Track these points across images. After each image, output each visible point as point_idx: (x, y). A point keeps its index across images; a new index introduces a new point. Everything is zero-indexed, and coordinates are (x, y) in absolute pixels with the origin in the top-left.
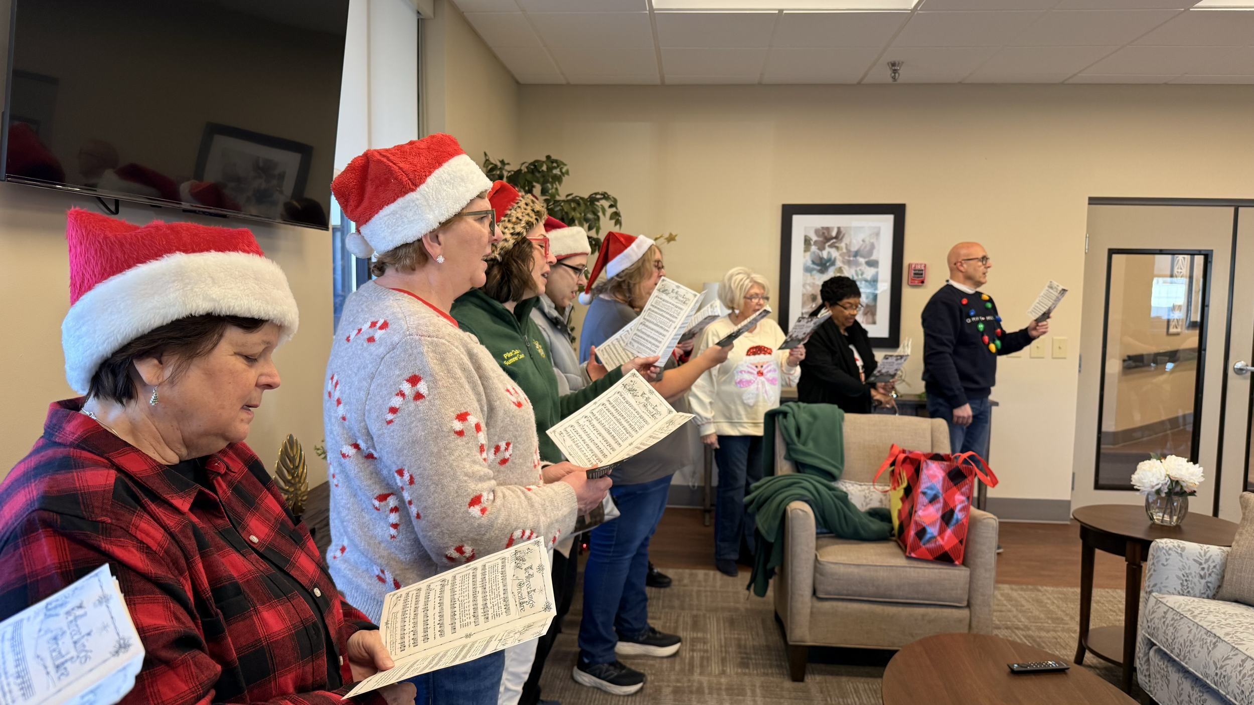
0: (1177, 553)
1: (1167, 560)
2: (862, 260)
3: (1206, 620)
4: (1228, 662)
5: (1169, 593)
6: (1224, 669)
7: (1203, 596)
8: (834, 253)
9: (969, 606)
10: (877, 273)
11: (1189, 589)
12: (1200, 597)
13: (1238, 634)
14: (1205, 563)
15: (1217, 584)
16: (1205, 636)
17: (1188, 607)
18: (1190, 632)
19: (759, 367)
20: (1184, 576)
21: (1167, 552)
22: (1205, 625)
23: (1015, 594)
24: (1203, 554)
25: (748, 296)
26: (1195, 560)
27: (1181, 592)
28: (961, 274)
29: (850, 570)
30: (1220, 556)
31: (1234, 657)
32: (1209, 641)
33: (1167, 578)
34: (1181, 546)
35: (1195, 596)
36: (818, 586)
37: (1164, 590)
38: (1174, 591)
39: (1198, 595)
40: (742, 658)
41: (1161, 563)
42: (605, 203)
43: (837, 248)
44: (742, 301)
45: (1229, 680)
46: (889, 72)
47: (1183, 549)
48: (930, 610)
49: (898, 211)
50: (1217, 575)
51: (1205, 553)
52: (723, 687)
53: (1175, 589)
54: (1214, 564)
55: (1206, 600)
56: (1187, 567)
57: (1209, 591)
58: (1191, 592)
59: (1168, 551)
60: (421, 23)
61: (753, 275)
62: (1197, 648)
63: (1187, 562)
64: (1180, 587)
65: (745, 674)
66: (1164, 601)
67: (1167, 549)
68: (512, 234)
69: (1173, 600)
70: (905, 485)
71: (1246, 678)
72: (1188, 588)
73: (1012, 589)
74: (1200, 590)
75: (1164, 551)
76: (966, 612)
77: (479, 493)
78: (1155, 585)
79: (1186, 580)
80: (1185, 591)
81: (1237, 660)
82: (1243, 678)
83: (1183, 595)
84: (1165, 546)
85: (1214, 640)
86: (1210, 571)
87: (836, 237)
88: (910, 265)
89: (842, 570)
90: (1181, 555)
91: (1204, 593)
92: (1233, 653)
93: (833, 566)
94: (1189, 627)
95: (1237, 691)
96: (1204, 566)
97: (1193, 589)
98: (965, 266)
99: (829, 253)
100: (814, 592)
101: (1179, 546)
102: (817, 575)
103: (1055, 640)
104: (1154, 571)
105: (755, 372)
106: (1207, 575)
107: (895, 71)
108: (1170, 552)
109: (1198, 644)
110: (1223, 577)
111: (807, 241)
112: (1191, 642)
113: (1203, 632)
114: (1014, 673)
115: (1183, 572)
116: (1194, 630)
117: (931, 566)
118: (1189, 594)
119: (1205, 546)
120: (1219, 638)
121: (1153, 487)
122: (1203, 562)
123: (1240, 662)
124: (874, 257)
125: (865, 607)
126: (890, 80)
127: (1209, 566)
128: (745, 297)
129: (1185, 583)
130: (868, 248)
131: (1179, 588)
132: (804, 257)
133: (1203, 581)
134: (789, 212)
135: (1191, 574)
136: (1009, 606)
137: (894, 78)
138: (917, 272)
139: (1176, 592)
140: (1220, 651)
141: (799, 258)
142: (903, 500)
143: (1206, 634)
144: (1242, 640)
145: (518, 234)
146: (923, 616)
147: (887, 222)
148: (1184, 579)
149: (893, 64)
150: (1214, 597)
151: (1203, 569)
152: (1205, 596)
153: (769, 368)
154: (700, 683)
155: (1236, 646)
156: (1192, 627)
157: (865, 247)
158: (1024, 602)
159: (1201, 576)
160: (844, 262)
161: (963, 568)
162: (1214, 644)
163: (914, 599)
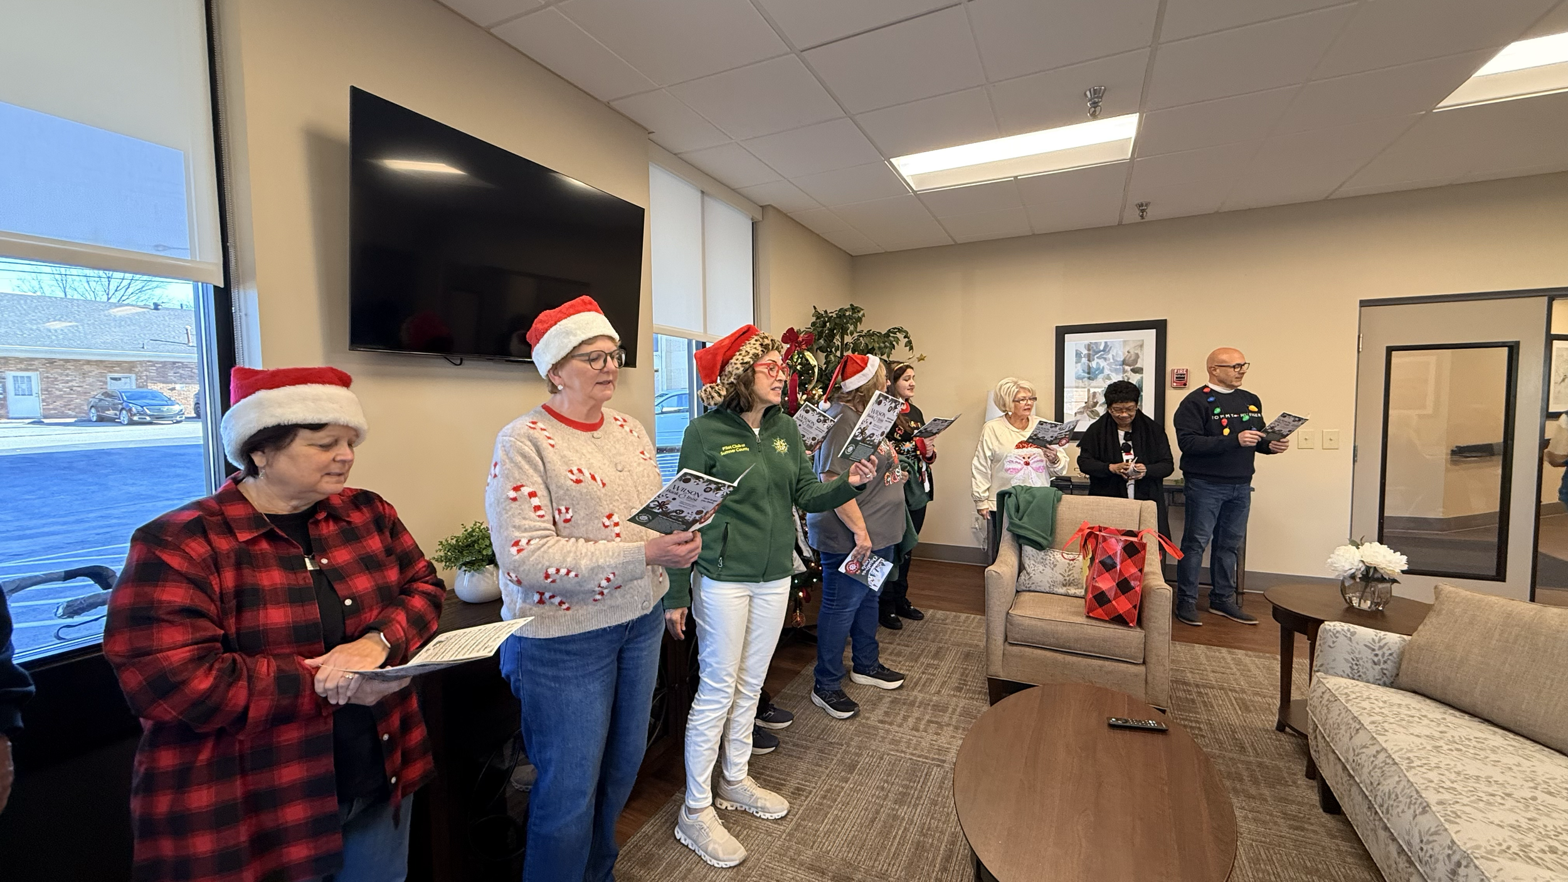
0: (1346, 636)
1: (1334, 642)
2: (1128, 368)
3: (1359, 705)
4: (1364, 750)
5: (1337, 675)
6: (1360, 757)
7: (1378, 682)
8: (1102, 363)
9: (1144, 663)
10: (1142, 378)
11: (1361, 673)
12: (1374, 683)
13: (1386, 725)
14: (1379, 649)
15: (1395, 671)
16: (1351, 722)
17: (1346, 691)
18: (1339, 715)
19: (1026, 458)
20: (1353, 660)
21: (1334, 635)
22: (1354, 710)
23: (1247, 660)
24: (1377, 641)
25: (1016, 399)
26: (1366, 646)
27: (1351, 675)
28: (1215, 378)
29: (1034, 622)
30: (1398, 644)
31: (1371, 747)
32: (1353, 726)
33: (1334, 660)
34: (1352, 630)
35: (1368, 682)
36: (1008, 633)
37: (1331, 671)
38: (1342, 673)
39: (1371, 680)
40: (960, 684)
41: (1327, 644)
42: (900, 336)
43: (1105, 359)
44: (1012, 405)
45: (1362, 768)
46: (1138, 212)
47: (1354, 634)
48: (1107, 663)
49: (1160, 327)
50: (1395, 663)
51: (1380, 640)
52: (932, 704)
53: (1344, 671)
54: (1390, 652)
55: (1381, 689)
56: (1357, 652)
57: (1385, 679)
58: (1363, 676)
59: (1336, 634)
60: (754, 225)
61: (1020, 382)
62: (1342, 731)
63: (1357, 646)
64: (1350, 670)
65: (955, 696)
66: (1325, 681)
67: (1335, 632)
68: (741, 364)
69: (1333, 683)
70: (1090, 556)
71: (1376, 770)
72: (1359, 672)
73: (1246, 655)
74: (1374, 676)
75: (1331, 634)
76: (1142, 668)
77: (519, 539)
78: (1322, 665)
79: (1356, 665)
80: (1355, 675)
81: (1373, 750)
82: (1374, 768)
83: (1354, 679)
84: (1332, 628)
85: (1358, 727)
86: (1386, 658)
87: (1103, 351)
88: (1173, 371)
89: (1027, 622)
90: (1350, 639)
91: (1380, 680)
92: (1371, 742)
93: (1020, 618)
94: (1340, 710)
95: (1368, 782)
96: (1377, 652)
97: (1365, 673)
98: (1218, 370)
99: (1097, 363)
100: (1006, 640)
101: (1349, 630)
102: (1008, 625)
103: (1267, 706)
104: (1321, 651)
105: (1022, 463)
106: (1382, 661)
107: (1143, 211)
108: (1337, 635)
109: (1343, 727)
110: (1400, 664)
111: (1078, 355)
112: (1338, 724)
113: (1350, 717)
114: (1113, 726)
115: (1352, 656)
116: (1343, 715)
117: (1108, 625)
118: (1359, 678)
119: (1383, 633)
120: (1363, 725)
121: (1346, 571)
122: (1376, 648)
123: (1374, 753)
124: (1139, 365)
125: (1049, 654)
126: (1139, 219)
127: (1384, 653)
128: (1013, 401)
129: (1355, 667)
130: (1133, 358)
131: (1348, 671)
132: (1076, 367)
133: (1378, 668)
134: (1062, 332)
135: (1362, 658)
136: (1235, 670)
137: (1142, 217)
138: (1179, 376)
139: (1346, 676)
140: (1361, 739)
141: (1072, 369)
142: (1089, 568)
143: (1352, 719)
144: (1387, 731)
145: (746, 363)
146: (1101, 667)
147: (1149, 337)
148: (1354, 663)
149: (1142, 205)
150: (1392, 685)
151: (1376, 655)
152: (1381, 682)
153: (1036, 459)
154: (916, 697)
155: (1375, 736)
156: (1342, 710)
157: (1131, 357)
158: (1252, 668)
159: (1374, 662)
160: (1111, 370)
161: (1139, 629)
162: (1358, 730)
163: (1090, 652)
